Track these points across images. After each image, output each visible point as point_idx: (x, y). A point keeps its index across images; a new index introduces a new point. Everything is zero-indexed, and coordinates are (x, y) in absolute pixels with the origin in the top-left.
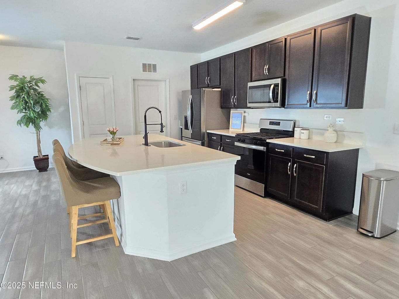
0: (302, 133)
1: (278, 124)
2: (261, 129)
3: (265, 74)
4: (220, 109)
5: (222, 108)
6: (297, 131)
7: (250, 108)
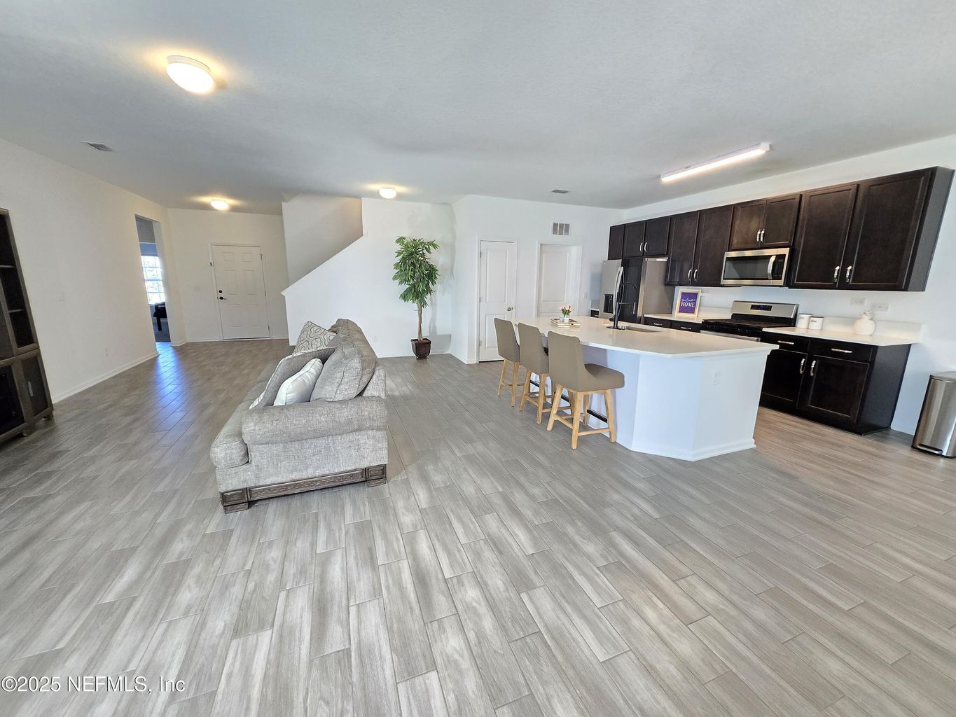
0: (812, 321)
1: (768, 308)
2: (734, 316)
3: (758, 240)
4: (662, 287)
5: (666, 285)
6: (803, 318)
7: (723, 286)
